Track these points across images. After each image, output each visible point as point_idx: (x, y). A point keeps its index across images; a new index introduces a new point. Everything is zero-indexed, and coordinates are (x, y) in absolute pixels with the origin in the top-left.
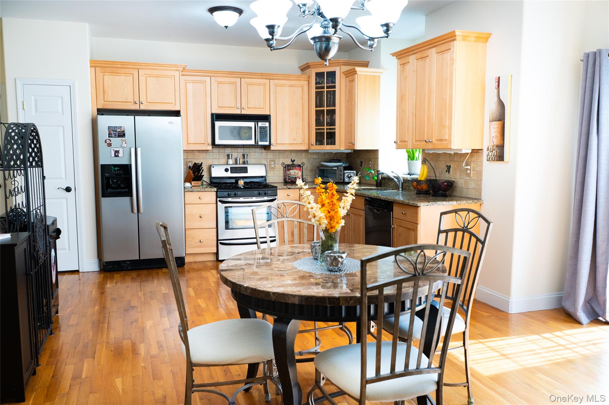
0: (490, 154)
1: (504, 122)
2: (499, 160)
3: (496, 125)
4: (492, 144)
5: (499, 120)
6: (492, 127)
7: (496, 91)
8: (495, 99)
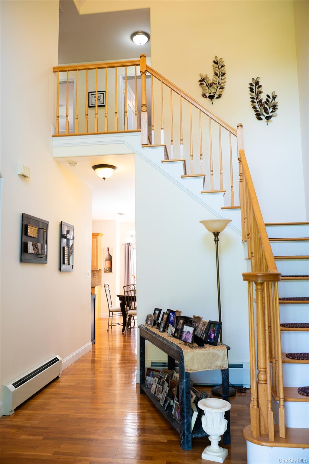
0: (106, 270)
1: (112, 261)
2: (110, 272)
3: (108, 262)
4: (106, 267)
5: (109, 260)
6: (106, 262)
7: (108, 252)
8: (108, 254)
